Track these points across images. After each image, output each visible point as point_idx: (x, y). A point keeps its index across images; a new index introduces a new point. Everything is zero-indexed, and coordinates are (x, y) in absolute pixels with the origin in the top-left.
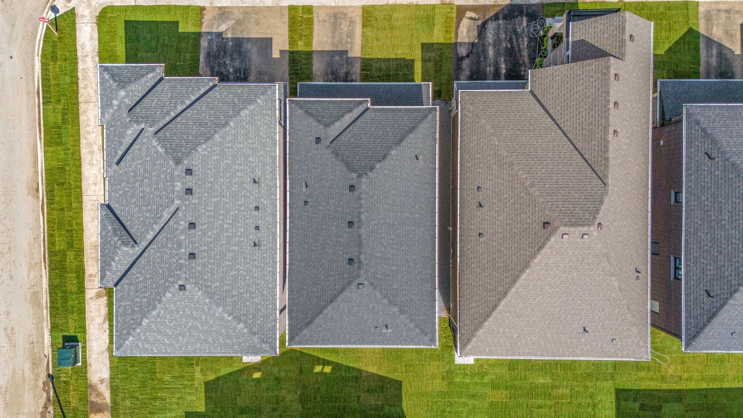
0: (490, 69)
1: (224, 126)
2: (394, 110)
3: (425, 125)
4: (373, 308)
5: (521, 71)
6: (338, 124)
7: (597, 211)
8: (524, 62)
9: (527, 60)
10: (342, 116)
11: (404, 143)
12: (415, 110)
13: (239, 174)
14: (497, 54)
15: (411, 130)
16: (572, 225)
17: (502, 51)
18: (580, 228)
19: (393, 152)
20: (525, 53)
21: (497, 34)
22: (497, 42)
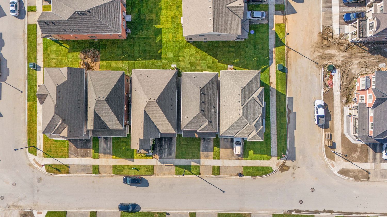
0: (167, 142)
1: (232, 125)
2: (192, 129)
3: (184, 125)
4: (197, 82)
5: (159, 141)
6: (205, 126)
7: (147, 104)
8: (158, 144)
9: (157, 144)
10: (204, 128)
11: (190, 121)
12: (187, 129)
13: (229, 114)
14: (165, 146)
15: (188, 124)
16: (153, 101)
17: (163, 146)
18: (151, 101)
19: (192, 119)
20: (157, 146)
21: (164, 151)
22: (165, 149)
